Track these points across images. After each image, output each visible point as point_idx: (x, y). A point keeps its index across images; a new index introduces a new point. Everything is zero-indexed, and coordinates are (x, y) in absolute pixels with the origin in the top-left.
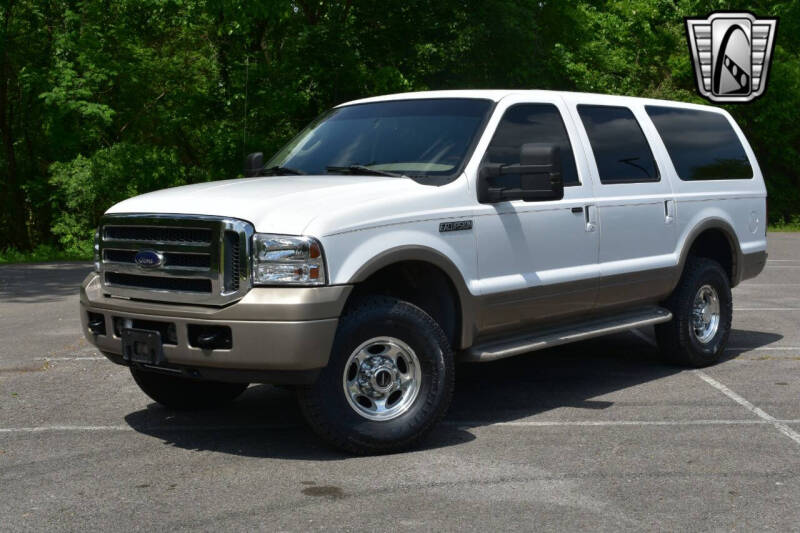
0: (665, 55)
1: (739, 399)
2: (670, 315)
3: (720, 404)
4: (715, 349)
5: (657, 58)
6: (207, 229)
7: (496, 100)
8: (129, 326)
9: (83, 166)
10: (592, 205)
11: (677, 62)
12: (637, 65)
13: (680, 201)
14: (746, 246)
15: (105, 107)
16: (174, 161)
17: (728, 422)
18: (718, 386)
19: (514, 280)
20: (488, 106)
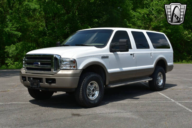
0: (150, 22)
1: (167, 97)
2: (152, 79)
3: (163, 98)
4: (162, 87)
5: (148, 23)
6: (50, 57)
7: (113, 30)
8: (32, 79)
9: (13, 47)
10: (135, 53)
11: (153, 24)
12: (144, 25)
13: (154, 53)
14: (169, 64)
15: (19, 33)
16: (35, 46)
17: (165, 102)
18: (163, 95)
19: (117, 70)
20: (112, 31)
